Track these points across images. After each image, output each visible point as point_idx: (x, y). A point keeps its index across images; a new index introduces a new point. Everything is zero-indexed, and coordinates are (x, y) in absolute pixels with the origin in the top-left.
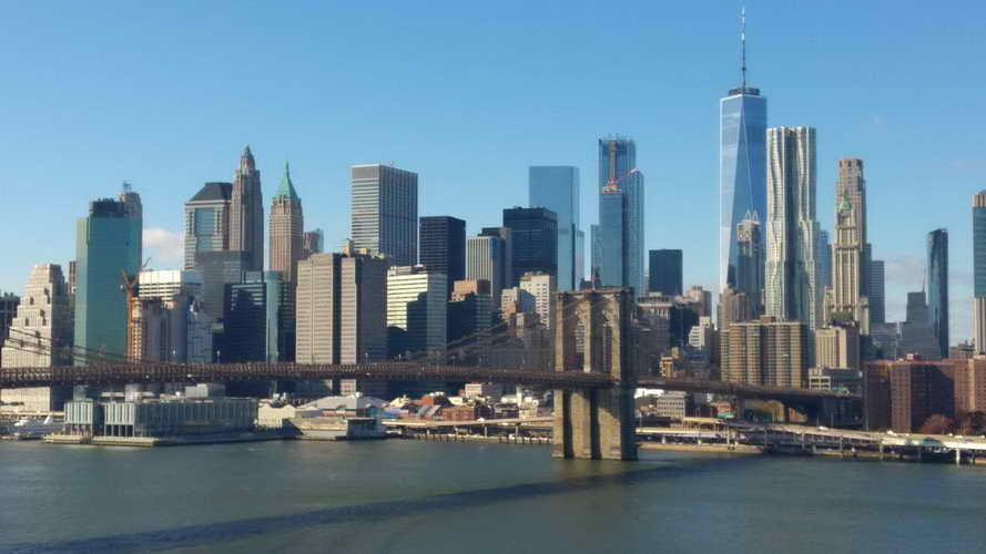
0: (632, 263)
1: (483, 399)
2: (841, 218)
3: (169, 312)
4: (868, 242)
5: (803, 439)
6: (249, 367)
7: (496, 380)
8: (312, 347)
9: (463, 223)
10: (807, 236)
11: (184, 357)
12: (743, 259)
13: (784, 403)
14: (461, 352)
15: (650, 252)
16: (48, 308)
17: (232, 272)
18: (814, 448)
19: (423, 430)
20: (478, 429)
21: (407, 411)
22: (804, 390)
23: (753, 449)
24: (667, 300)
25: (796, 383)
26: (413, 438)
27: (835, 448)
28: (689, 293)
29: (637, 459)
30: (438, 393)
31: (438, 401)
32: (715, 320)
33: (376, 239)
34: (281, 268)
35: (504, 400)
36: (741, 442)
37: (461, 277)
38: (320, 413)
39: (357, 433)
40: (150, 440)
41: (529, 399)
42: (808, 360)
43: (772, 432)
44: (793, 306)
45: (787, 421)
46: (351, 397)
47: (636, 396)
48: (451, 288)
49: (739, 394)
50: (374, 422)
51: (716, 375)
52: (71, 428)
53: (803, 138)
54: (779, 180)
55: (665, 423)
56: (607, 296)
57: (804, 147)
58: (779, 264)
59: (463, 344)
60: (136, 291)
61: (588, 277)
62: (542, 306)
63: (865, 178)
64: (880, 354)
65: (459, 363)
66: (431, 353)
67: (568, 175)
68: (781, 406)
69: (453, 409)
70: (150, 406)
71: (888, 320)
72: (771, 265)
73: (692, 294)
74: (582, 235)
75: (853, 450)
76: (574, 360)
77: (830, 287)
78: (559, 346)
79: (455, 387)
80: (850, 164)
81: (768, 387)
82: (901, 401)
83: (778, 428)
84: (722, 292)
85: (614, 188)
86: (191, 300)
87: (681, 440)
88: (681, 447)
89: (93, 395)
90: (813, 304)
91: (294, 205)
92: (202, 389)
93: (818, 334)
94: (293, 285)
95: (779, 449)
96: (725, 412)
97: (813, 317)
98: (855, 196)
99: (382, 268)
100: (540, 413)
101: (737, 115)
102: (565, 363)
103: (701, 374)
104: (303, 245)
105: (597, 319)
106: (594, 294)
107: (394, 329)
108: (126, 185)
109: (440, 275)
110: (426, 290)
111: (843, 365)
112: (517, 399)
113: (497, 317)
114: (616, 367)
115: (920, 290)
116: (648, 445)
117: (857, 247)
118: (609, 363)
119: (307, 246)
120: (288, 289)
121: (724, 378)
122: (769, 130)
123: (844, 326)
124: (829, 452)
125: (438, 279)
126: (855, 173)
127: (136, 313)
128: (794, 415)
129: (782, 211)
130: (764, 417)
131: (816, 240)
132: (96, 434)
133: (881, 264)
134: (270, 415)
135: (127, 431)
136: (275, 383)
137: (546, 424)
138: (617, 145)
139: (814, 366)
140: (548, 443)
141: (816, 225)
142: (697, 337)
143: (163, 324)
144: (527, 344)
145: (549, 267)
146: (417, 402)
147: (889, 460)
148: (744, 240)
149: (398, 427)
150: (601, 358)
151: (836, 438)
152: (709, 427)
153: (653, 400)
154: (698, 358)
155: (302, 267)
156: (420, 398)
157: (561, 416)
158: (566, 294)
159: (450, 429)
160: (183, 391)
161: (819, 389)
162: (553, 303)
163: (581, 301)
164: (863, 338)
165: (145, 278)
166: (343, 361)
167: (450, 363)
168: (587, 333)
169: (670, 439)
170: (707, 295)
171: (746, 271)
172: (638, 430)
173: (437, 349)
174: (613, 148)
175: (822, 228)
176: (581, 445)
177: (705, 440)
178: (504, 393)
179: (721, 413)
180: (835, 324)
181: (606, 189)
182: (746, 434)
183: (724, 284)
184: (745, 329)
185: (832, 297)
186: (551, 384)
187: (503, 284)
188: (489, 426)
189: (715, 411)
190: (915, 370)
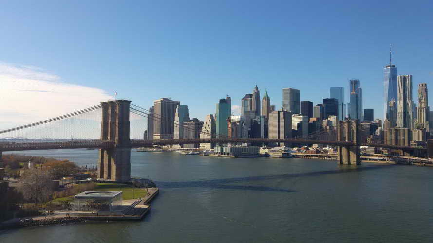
0: (360, 112)
1: (318, 148)
2: (420, 100)
3: (238, 126)
4: (428, 106)
5: (409, 160)
6: (257, 139)
7: (322, 143)
8: (273, 134)
9: (312, 103)
10: (410, 105)
11: (241, 136)
12: (391, 111)
14: (312, 136)
15: (365, 110)
16: (210, 125)
17: (252, 116)
18: (412, 163)
19: (302, 156)
20: (316, 156)
21: (298, 151)
22: (409, 147)
23: (394, 163)
24: (369, 122)
26: (299, 158)
27: (419, 163)
29: (360, 165)
30: (306, 147)
31: (305, 149)
32: (383, 128)
33: (289, 107)
34: (265, 115)
35: (324, 149)
36: (390, 160)
37: (312, 117)
38: (275, 151)
39: (285, 156)
40: (234, 156)
41: (330, 149)
42: (410, 138)
43: (399, 158)
44: (406, 123)
45: (404, 155)
46: (283, 147)
47: (360, 148)
48: (309, 120)
49: (390, 148)
50: (289, 153)
51: (383, 142)
52: (216, 153)
53: (408, 78)
54: (401, 90)
55: (369, 155)
56: (352, 121)
57: (408, 80)
58: (401, 113)
59: (312, 134)
60: (230, 121)
61: (347, 117)
62: (334, 124)
63: (427, 89)
65: (311, 139)
67: (341, 90)
68: (402, 151)
69: (309, 151)
70: (233, 148)
73: (376, 121)
74: (345, 105)
75: (424, 163)
76: (343, 138)
77: (417, 119)
78: (339, 135)
79: (310, 145)
80: (423, 85)
81: (398, 146)
83: (401, 157)
84: (385, 120)
85: (354, 93)
86: (243, 122)
87: (373, 160)
88: (373, 162)
89: (220, 145)
90: (411, 123)
91: (268, 99)
92: (246, 144)
93: (413, 132)
94: (268, 119)
95: (402, 163)
96: (386, 152)
97: (411, 127)
98: (424, 94)
99: (290, 114)
100: (333, 152)
101: (389, 72)
102: (341, 139)
103: (379, 142)
104: (270, 109)
105: (350, 128)
106: (348, 121)
107: (294, 130)
108: (228, 95)
109: (306, 116)
110: (302, 120)
111: (421, 140)
112: (327, 148)
113: (322, 127)
114: (355, 140)
116: (363, 161)
117: (425, 108)
118: (353, 139)
120: (266, 120)
121: (385, 143)
122: (398, 76)
123: (421, 130)
124: (416, 164)
126: (424, 87)
127: (230, 126)
128: (405, 153)
129: (402, 98)
130: (397, 154)
131: (412, 105)
132: (221, 154)
134: (262, 151)
135: (228, 154)
136: (263, 143)
137: (335, 155)
139: (412, 140)
140: (336, 160)
141: (412, 102)
142: (378, 132)
143: (236, 129)
145: (336, 114)
148: (391, 106)
149: (295, 155)
150: (350, 138)
151: (419, 160)
152: (381, 156)
153: (365, 149)
154: (378, 138)
155: (270, 115)
156: (301, 148)
157: (339, 153)
158: (341, 121)
159: (309, 156)
160: (241, 145)
161: (413, 147)
162: (337, 124)
163: (345, 123)
164: (427, 132)
165: (232, 117)
166: (281, 138)
167: (309, 139)
168: (347, 131)
169: (370, 159)
170: (380, 121)
171: (392, 114)
172: (361, 157)
173: (305, 136)
174: (354, 82)
175: (414, 102)
176: (345, 160)
177: (380, 160)
178: (324, 147)
179: (385, 153)
180: (418, 129)
181: (352, 93)
182: (392, 158)
183: (385, 118)
184: (391, 130)
185: (418, 121)
186: (337, 145)
187: (323, 118)
188: (319, 155)
189: (383, 152)
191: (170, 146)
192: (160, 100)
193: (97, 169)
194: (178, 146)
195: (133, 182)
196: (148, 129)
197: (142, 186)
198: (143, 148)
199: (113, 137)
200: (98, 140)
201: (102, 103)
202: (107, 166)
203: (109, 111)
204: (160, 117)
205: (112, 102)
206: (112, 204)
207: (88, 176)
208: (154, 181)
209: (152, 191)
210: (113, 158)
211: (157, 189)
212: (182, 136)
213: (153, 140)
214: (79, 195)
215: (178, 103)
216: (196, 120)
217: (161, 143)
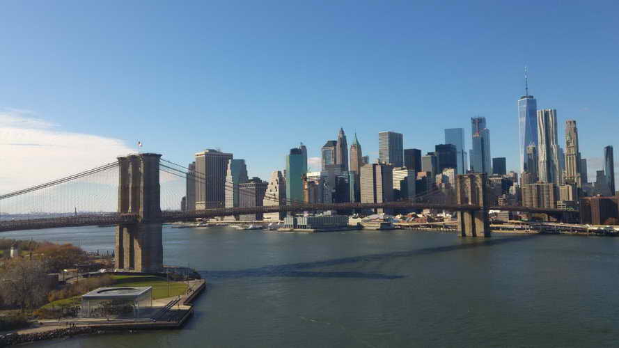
0: (486, 163)
1: (430, 215)
2: (568, 143)
3: (317, 186)
4: (579, 151)
5: (555, 228)
6: (344, 204)
7: (435, 208)
8: (367, 197)
9: (420, 151)
10: (555, 151)
11: (322, 201)
12: (530, 160)
13: (547, 214)
14: (421, 198)
15: (493, 159)
16: (278, 186)
17: (337, 171)
18: (560, 231)
19: (408, 226)
20: (429, 226)
21: (402, 220)
22: (555, 209)
23: (536, 232)
24: (500, 177)
25: (552, 207)
26: (405, 229)
27: (569, 231)
29: (490, 236)
30: (413, 213)
31: (413, 216)
32: (519, 182)
33: (388, 158)
34: (355, 170)
35: (438, 215)
36: (531, 229)
37: (420, 171)
38: (370, 220)
39: (385, 227)
40: (313, 230)
41: (448, 215)
42: (556, 197)
43: (542, 225)
44: (550, 177)
45: (549, 221)
46: (381, 215)
47: (489, 213)
48: (416, 175)
49: (529, 211)
50: (390, 224)
51: (521, 204)
52: (286, 226)
53: (551, 114)
54: (542, 131)
55: (501, 223)
56: (477, 176)
57: (552, 117)
58: (544, 161)
59: (422, 195)
60: (306, 179)
61: (469, 169)
62: (451, 181)
63: (577, 128)
64: (586, 195)
65: (420, 202)
66: (410, 198)
67: (460, 132)
68: (546, 216)
69: (418, 219)
70: (312, 218)
71: (588, 182)
72: (541, 162)
73: (510, 174)
74: (466, 153)
75: (576, 231)
76: (465, 200)
77: (565, 170)
78: (459, 195)
79: (420, 211)
80: (571, 123)
81: (541, 208)
82: (596, 211)
83: (546, 224)
84: (522, 173)
85: (478, 135)
86: (324, 181)
87: (507, 229)
88: (508, 231)
89: (293, 215)
90: (558, 176)
91: (358, 147)
92: (329, 212)
93: (561, 188)
94: (359, 175)
95: (547, 232)
96: (524, 218)
97: (558, 181)
98: (574, 136)
99: (391, 167)
100: (452, 220)
101: (525, 106)
102: (461, 201)
103: (514, 204)
104: (362, 161)
105: (473, 185)
106: (471, 175)
107: (396, 190)
109: (412, 170)
110: (407, 176)
111: (571, 199)
112: (443, 215)
113: (434, 185)
114: (481, 202)
115: (602, 170)
116: (494, 231)
117: (575, 154)
118: (478, 201)
119: (363, 162)
120: (357, 177)
121: (523, 205)
122: (538, 111)
123: (571, 185)
124: (566, 232)
125: (412, 172)
126: (573, 126)
127: (306, 187)
128: (551, 219)
129: (544, 142)
130: (540, 219)
131: (558, 151)
132: (295, 228)
133: (585, 160)
134: (353, 221)
135: (305, 227)
136: (354, 210)
137: (455, 224)
139: (559, 200)
140: (456, 231)
141: (558, 147)
142: (513, 190)
143: (315, 189)
145: (454, 166)
147: (590, 235)
148: (530, 153)
149: (399, 225)
150: (475, 200)
151: (570, 227)
152: (518, 224)
153: (496, 214)
154: (513, 198)
155: (362, 169)
156: (406, 215)
157: (460, 221)
158: (461, 176)
159: (418, 226)
160: (323, 213)
161: (561, 209)
162: (456, 179)
163: (466, 178)
164: (579, 188)
165: (308, 175)
166: (378, 202)
167: (417, 202)
168: (470, 190)
169: (503, 229)
170: (516, 175)
171: (531, 164)
172: (490, 226)
173: (412, 198)
174: (477, 120)
175: (561, 147)
176: (468, 231)
177: (517, 229)
178: (438, 213)
179: (523, 218)
180: (567, 184)
181: (475, 136)
182: (533, 226)
183: (522, 170)
184: (531, 187)
185: (566, 174)
186: (456, 209)
187: (436, 173)
188: (433, 225)
189: (520, 218)
190: (601, 201)
191: (220, 218)
192: (203, 153)
193: (113, 256)
194: (231, 219)
195: (167, 272)
196: (187, 194)
197: (180, 278)
198: (180, 223)
199: (135, 208)
200: (115, 213)
201: (118, 158)
202: (128, 250)
203: (130, 170)
204: (204, 176)
205: (133, 158)
206: (136, 305)
207: (102, 266)
208: (197, 270)
209: (194, 285)
210: (136, 238)
211: (203, 281)
212: (237, 202)
213: (195, 211)
214: (89, 294)
215: (230, 156)
216: (256, 180)
217: (206, 215)
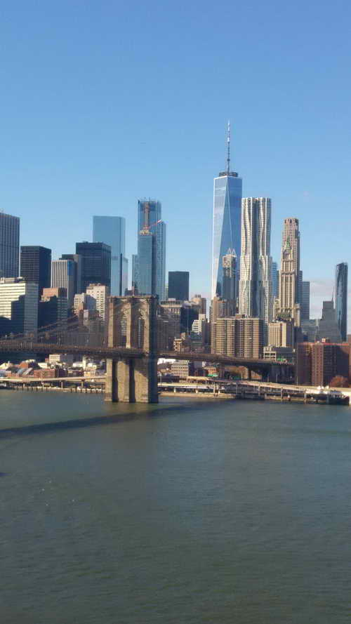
0: (158, 279)
1: (61, 365)
2: (285, 255)
4: (301, 268)
5: (259, 390)
7: (69, 352)
9: (49, 251)
10: (265, 266)
12: (226, 279)
13: (248, 367)
14: (47, 334)
15: (170, 273)
18: (266, 396)
19: (21, 384)
20: (57, 384)
21: (10, 372)
22: (260, 360)
23: (229, 396)
24: (179, 303)
26: (14, 389)
27: (278, 395)
28: (193, 300)
29: (158, 402)
30: (31, 361)
31: (30, 365)
32: (208, 317)
35: (75, 365)
36: (222, 392)
37: (48, 286)
41: (90, 365)
42: (263, 341)
43: (239, 385)
44: (255, 308)
45: (250, 379)
47: (158, 363)
48: (41, 293)
49: (221, 362)
51: (209, 350)
53: (264, 205)
54: (248, 230)
55: (176, 379)
56: (141, 300)
57: (264, 210)
58: (247, 282)
59: (48, 329)
61: (130, 288)
62: (100, 306)
63: (299, 230)
64: (306, 339)
65: (45, 341)
66: (26, 334)
67: (118, 223)
68: (247, 370)
69: (39, 371)
71: (311, 318)
72: (243, 282)
73: (195, 300)
74: (127, 261)
75: (289, 397)
76: (120, 340)
77: (278, 298)
78: (111, 331)
79: (43, 357)
80: (291, 222)
81: (239, 358)
82: (318, 367)
83: (245, 383)
84: (213, 299)
85: (147, 231)
87: (185, 390)
88: (185, 394)
90: (267, 307)
93: (270, 326)
95: (245, 396)
96: (213, 373)
97: (267, 315)
98: (294, 243)
100: (97, 373)
101: (224, 188)
102: (114, 342)
103: (199, 350)
105: (135, 315)
106: (133, 299)
109: (34, 284)
110: (24, 294)
111: (284, 345)
112: (83, 364)
113: (71, 312)
114: (146, 345)
115: (331, 300)
116: (165, 394)
117: (294, 273)
118: (142, 343)
121: (212, 352)
122: (243, 199)
123: (285, 321)
124: (274, 398)
125: (34, 287)
126: (294, 227)
128: (254, 375)
129: (250, 250)
130: (236, 376)
131: (269, 267)
133: (308, 283)
137: (101, 381)
138: (149, 204)
139: (267, 346)
140: (102, 393)
141: (270, 259)
142: (197, 326)
144: (90, 329)
145: (105, 281)
146: (17, 366)
147: (309, 403)
148: (227, 267)
149: (4, 382)
150: (136, 340)
151: (279, 389)
152: (203, 382)
153: (169, 365)
154: (198, 340)
156: (19, 364)
157: (111, 375)
158: (116, 299)
159: (39, 383)
161: (269, 359)
162: (107, 304)
163: (125, 303)
164: (296, 328)
167: (39, 341)
168: (129, 324)
169: (179, 390)
170: (204, 301)
171: (227, 286)
172: (159, 384)
173: (30, 332)
174: (147, 206)
175: (274, 260)
176: (123, 393)
177: (201, 391)
178: (75, 361)
179: (210, 374)
180: (280, 320)
181: (142, 232)
182: (225, 386)
183: (213, 294)
184: (226, 322)
185: (279, 303)
186: (105, 355)
187: (75, 291)
188: (63, 381)
189: (207, 372)
190: (326, 348)
